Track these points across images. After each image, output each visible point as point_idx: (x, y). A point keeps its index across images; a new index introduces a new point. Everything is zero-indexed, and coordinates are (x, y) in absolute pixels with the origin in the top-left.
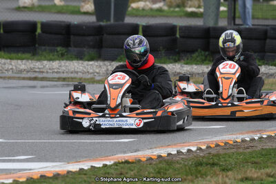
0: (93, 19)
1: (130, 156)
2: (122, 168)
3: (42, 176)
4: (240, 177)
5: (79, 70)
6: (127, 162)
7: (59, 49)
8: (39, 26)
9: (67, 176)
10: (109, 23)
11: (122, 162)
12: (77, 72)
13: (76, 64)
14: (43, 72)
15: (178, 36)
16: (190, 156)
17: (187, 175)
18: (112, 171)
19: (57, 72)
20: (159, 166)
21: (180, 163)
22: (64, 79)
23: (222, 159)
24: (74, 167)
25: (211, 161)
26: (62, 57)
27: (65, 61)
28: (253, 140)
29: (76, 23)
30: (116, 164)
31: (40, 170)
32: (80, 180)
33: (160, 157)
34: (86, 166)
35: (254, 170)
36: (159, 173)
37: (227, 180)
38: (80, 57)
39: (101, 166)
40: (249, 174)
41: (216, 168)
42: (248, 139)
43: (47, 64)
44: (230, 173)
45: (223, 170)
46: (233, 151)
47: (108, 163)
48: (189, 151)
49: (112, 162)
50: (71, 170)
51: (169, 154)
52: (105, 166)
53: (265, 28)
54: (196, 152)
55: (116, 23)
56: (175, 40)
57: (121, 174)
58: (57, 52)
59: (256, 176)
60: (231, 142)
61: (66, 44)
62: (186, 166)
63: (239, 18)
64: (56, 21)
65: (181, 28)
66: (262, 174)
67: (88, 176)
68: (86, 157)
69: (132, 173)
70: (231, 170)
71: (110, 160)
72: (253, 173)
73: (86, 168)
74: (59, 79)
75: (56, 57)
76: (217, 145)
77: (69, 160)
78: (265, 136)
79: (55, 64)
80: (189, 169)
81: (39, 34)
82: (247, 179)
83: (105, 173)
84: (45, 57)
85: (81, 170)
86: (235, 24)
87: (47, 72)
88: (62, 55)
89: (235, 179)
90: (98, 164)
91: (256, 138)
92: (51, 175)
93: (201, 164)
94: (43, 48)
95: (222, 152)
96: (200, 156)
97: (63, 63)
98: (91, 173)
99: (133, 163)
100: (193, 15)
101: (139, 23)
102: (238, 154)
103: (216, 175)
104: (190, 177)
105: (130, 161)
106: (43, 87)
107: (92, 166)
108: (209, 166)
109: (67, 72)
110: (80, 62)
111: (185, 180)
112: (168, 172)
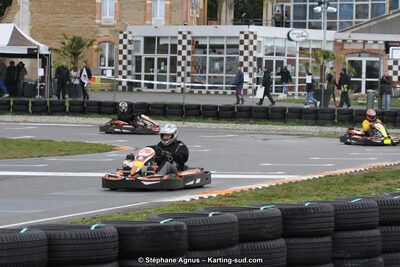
1: (332, 173)
2: (328, 179)
3: (290, 182)
4: (385, 183)
5: (306, 130)
7: (297, 120)
8: (287, 109)
9: (302, 182)
11: (328, 176)
12: (306, 132)
13: (305, 128)
14: (289, 131)
16: (361, 173)
17: (359, 183)
18: (323, 180)
19: (296, 132)
20: (346, 178)
22: (299, 135)
23: (377, 175)
24: (305, 178)
25: (371, 176)
26: (298, 124)
27: (299, 126)
28: (391, 165)
30: (325, 177)
32: (308, 184)
33: (346, 173)
34: (311, 177)
36: (346, 181)
37: (379, 185)
38: (307, 124)
42: (389, 165)
43: (291, 127)
44: (380, 181)
45: (377, 180)
46: (382, 171)
48: (360, 170)
51: (351, 172)
54: (364, 171)
56: (353, 117)
61: (300, 118)
62: (359, 178)
66: (396, 182)
68: (311, 173)
69: (333, 181)
71: (322, 175)
72: (391, 181)
74: (297, 135)
75: (295, 124)
76: (374, 168)
77: (302, 175)
79: (295, 127)
80: (361, 179)
81: (288, 113)
82: (388, 184)
84: (290, 124)
85: (309, 179)
87: (291, 132)
90: (316, 177)
93: (366, 177)
94: (290, 120)
96: (366, 173)
98: (313, 181)
99: (333, 176)
100: (361, 104)
104: (361, 183)
107: (314, 178)
112: (350, 181)
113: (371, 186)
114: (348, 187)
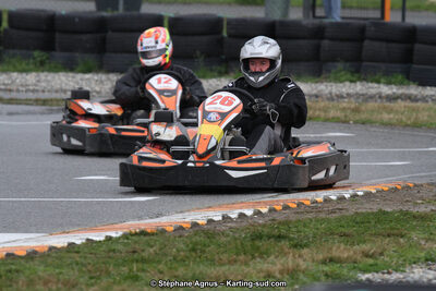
0: (91, 7)
1: (149, 223)
2: (136, 242)
3: (9, 255)
4: (321, 257)
5: (68, 88)
6: (143, 233)
7: (36, 53)
8: (5, 17)
9: (48, 255)
10: (116, 13)
11: (136, 234)
12: (65, 91)
13: (63, 78)
14: (10, 90)
15: (225, 34)
16: (244, 224)
17: (237, 254)
18: (120, 247)
19: (33, 91)
20: (194, 240)
21: (228, 236)
22: (45, 102)
23: (294, 230)
24: (60, 241)
25: (276, 232)
26: (41, 66)
27: (46, 73)
28: (341, 199)
29: (63, 12)
30: (125, 236)
31: (6, 245)
32: (69, 261)
33: (195, 225)
34: (78, 239)
35: (342, 246)
36: (194, 250)
37: (301, 262)
38: (69, 67)
39: (102, 238)
40: (335, 253)
41: (285, 244)
42: (334, 198)
43: (18, 77)
44: (305, 251)
45: (295, 246)
46: (310, 216)
47: (113, 235)
48: (242, 215)
49: (120, 233)
50: (55, 245)
51: (210, 221)
52: (109, 239)
53: (362, 22)
54: (251, 217)
55: (128, 13)
56: (221, 41)
57: (134, 252)
58: (34, 58)
59: (346, 255)
60: (308, 203)
61: (48, 46)
62: (236, 239)
63: (321, 6)
64: (31, 10)
65: (230, 22)
66: (355, 253)
67: (81, 254)
68: (79, 225)
69: (151, 250)
70: (306, 246)
71: (116, 230)
72: (341, 250)
73: (78, 242)
74: (37, 102)
75: (31, 66)
76: (286, 207)
77: (51, 229)
78: (360, 193)
79: (31, 78)
80: (242, 244)
81: (5, 30)
82: (331, 260)
83: (110, 251)
84: (14, 66)
85: (71, 245)
86: (314, 16)
87: (18, 91)
88: (42, 63)
89: (313, 261)
90: (98, 237)
91: (347, 196)
92: (23, 253)
93: (260, 237)
94: (11, 52)
95: (293, 217)
96: (260, 225)
97: (43, 75)
98: (86, 250)
99: (153, 234)
100: (249, 1)
101: (163, 13)
102: (318, 221)
103: (282, 253)
104: (242, 257)
105: (149, 231)
106: (10, 114)
107: (88, 240)
108: (272, 240)
109: (49, 91)
110: (71, 74)
111: (235, 261)
112: (207, 250)
113: (275, 264)
114: (202, 268)
